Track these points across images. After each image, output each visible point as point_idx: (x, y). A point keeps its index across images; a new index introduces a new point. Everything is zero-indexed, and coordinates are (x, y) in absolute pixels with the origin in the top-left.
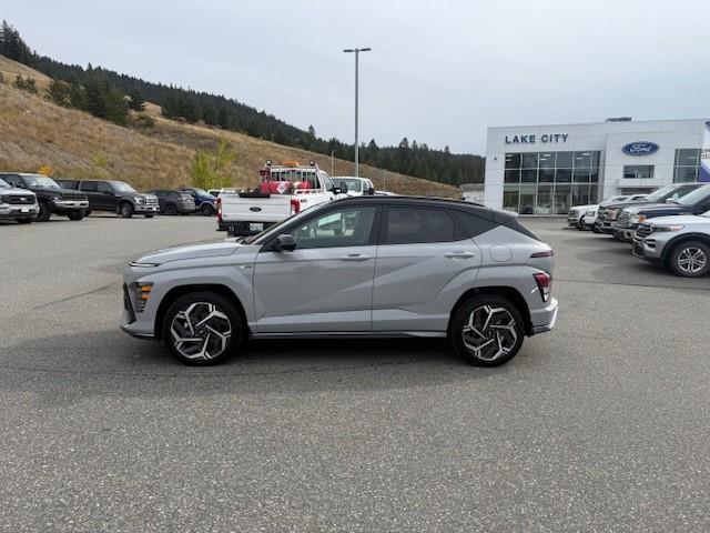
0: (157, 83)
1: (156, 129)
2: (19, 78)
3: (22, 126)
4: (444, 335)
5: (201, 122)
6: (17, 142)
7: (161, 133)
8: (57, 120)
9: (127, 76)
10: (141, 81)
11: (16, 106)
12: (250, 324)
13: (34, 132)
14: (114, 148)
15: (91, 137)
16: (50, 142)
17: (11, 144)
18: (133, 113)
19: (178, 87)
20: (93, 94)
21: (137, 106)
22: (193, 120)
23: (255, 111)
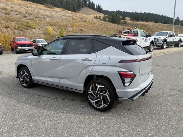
0: (132, 12)
1: (127, 24)
2: (97, 16)
3: (93, 27)
4: (82, 93)
5: (140, 21)
6: (92, 31)
7: (128, 25)
8: (102, 25)
9: (125, 12)
10: (128, 12)
11: (94, 23)
12: (32, 78)
13: (96, 28)
14: (113, 30)
15: (108, 28)
16: (99, 30)
17: (90, 31)
18: (122, 21)
19: (137, 12)
20: (113, 17)
21: (123, 19)
22: (138, 20)
23: (160, 15)
